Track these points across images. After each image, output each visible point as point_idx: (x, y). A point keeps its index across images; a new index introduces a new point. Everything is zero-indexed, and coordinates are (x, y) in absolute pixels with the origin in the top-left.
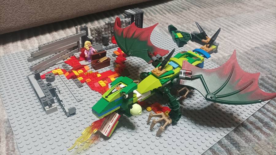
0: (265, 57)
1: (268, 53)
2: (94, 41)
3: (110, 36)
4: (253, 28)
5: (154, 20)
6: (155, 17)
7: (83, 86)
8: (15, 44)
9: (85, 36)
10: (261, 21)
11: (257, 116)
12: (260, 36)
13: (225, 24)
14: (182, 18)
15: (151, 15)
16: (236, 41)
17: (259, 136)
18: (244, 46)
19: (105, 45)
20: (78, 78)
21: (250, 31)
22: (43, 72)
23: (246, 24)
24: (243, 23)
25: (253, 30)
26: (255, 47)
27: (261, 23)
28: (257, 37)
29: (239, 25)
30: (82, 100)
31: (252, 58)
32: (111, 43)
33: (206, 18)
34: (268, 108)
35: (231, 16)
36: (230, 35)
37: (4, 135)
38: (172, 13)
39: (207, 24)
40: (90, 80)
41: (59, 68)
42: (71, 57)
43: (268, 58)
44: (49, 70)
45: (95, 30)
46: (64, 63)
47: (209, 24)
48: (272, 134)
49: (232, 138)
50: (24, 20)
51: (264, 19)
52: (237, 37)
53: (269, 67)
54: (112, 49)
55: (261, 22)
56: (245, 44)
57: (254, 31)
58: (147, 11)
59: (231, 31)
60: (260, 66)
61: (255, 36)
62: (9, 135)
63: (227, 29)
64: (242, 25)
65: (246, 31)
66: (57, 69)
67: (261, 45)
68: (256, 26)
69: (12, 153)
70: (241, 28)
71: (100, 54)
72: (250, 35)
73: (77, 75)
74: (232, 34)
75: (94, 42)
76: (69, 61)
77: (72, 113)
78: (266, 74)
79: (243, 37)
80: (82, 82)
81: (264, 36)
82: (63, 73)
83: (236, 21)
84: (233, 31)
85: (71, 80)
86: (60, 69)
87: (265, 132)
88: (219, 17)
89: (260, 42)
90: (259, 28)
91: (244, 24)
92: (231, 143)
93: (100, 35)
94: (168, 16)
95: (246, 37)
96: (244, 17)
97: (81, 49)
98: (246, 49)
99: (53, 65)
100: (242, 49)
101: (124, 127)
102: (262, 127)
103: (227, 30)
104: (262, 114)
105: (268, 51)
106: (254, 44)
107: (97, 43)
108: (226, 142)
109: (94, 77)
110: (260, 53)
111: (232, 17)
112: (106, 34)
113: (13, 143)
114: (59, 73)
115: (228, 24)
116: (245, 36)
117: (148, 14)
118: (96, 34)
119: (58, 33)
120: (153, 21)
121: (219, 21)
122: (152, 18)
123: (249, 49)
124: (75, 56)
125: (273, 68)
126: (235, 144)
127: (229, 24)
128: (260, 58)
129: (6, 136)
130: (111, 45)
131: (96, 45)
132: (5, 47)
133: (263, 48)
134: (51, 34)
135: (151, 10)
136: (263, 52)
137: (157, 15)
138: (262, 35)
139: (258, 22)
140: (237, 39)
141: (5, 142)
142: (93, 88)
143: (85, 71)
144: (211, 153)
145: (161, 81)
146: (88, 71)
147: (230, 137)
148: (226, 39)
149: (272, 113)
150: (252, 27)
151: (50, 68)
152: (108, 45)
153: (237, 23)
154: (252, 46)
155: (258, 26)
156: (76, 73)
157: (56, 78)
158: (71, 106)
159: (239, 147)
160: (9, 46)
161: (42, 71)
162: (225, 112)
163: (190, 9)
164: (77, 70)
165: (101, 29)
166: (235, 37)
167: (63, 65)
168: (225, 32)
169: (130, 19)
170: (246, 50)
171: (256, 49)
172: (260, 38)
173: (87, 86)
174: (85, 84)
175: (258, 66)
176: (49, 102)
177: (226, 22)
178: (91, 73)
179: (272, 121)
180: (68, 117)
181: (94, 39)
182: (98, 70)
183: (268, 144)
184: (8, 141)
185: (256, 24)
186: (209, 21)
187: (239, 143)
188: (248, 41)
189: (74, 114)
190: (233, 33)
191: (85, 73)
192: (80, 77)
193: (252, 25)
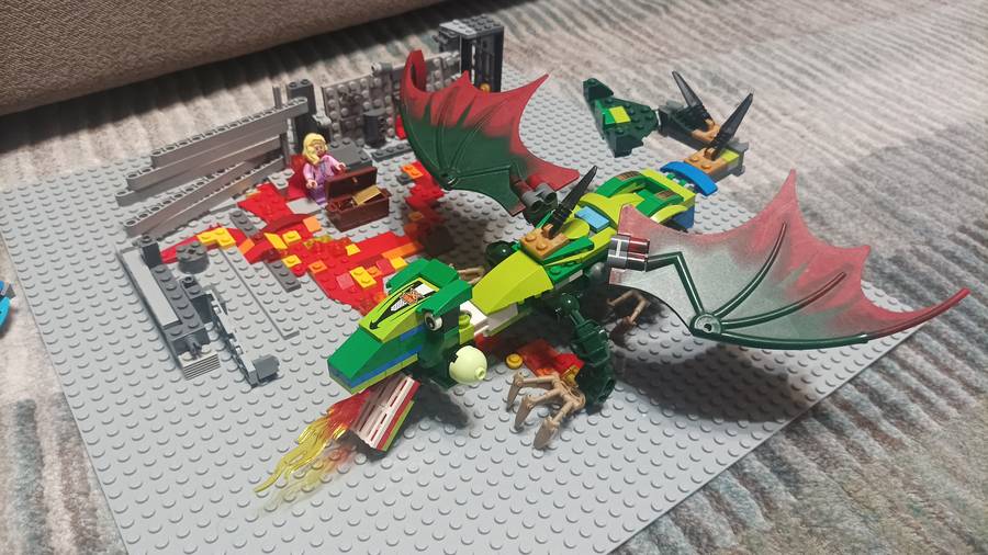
0: (917, 182)
1: (927, 167)
2: (335, 132)
3: (389, 112)
4: (886, 77)
5: (544, 52)
6: (549, 41)
7: (299, 287)
8: (70, 141)
9: (304, 115)
10: (918, 53)
11: (866, 385)
12: (909, 106)
13: (791, 65)
14: (642, 41)
15: (535, 34)
16: (824, 126)
17: (866, 449)
18: (850, 144)
19: (373, 145)
20: (284, 260)
21: (874, 89)
22: (168, 239)
23: (864, 61)
24: (852, 58)
25: (888, 84)
26: (885, 145)
27: (918, 61)
28: (898, 112)
29: (839, 68)
30: (297, 333)
31: (870, 185)
32: (392, 137)
33: (724, 43)
34: (907, 356)
35: (814, 33)
36: (804, 104)
37: (55, 443)
38: (606, 26)
39: (727, 65)
40: (325, 267)
41: (219, 226)
42: (260, 189)
43: (926, 185)
44: (186, 232)
45: (340, 94)
46: (237, 209)
47: (734, 63)
48: (907, 440)
49: (778, 454)
50: (100, 59)
51: (927, 44)
52: (826, 111)
53: (926, 217)
54: (396, 159)
55: (916, 56)
56: (851, 136)
57: (890, 90)
58: (518, 16)
59: (807, 88)
60: (893, 214)
61: (888, 106)
62: (68, 445)
63: (795, 80)
64: (848, 66)
65: (861, 89)
66: (215, 229)
67: (908, 141)
68: (897, 71)
69: (82, 499)
70: (846, 79)
71: (358, 177)
72: (872, 104)
73: (282, 250)
74: (811, 101)
75: (337, 135)
76: (254, 199)
77: (266, 373)
78: (912, 243)
79: (847, 110)
80: (298, 271)
81: (921, 108)
82: (233, 241)
83: (830, 51)
84: (813, 91)
85: (260, 264)
86: (224, 228)
87: (887, 436)
88: (770, 39)
89: (906, 127)
90: (905, 76)
91: (855, 64)
92: (773, 471)
93: (356, 109)
94: (594, 36)
95: (860, 112)
96: (860, 37)
97: (293, 157)
98: (854, 153)
99: (201, 216)
100: (842, 154)
101: (432, 418)
102: (878, 420)
103: (794, 86)
104: (884, 378)
105: (928, 161)
106: (882, 134)
107: (346, 140)
108: (757, 466)
109: (336, 256)
110: (900, 169)
111: (819, 36)
112: (376, 107)
113: (83, 469)
114: (222, 244)
115: (799, 64)
116: (855, 108)
117: (522, 29)
118: (342, 106)
119: (216, 100)
120: (539, 55)
121: (768, 51)
122: (538, 42)
123: (866, 153)
124: (272, 185)
125: (938, 220)
126: (784, 473)
127: (804, 62)
128: (899, 186)
129: (58, 448)
130: (393, 143)
131: (342, 147)
132: (38, 151)
133: (912, 152)
134: (191, 106)
135: (533, 15)
136: (911, 165)
137: (554, 33)
138: (914, 102)
139: (907, 55)
140: (824, 120)
141: (58, 467)
142: (333, 292)
143: (306, 235)
144: (707, 502)
145: (551, 274)
146: (317, 234)
147: (773, 452)
148: (789, 117)
149: (917, 372)
150: (886, 73)
151: (191, 224)
152: (384, 142)
153: (833, 59)
154: (875, 145)
155: (903, 69)
156: (275, 241)
157: (211, 260)
158: (264, 353)
159: (798, 481)
160: (51, 150)
161: (165, 236)
162: (760, 370)
163: (672, 8)
164: (280, 231)
165: (358, 91)
166: (821, 113)
167: (234, 216)
168: (787, 92)
169: (456, 53)
170: (853, 159)
171: (890, 153)
172: (906, 115)
173: (313, 285)
174: (306, 278)
175: (888, 215)
176: (192, 341)
177: (794, 57)
178: (325, 241)
179: (913, 401)
180: (254, 386)
181: (336, 124)
182: (350, 232)
183: (894, 472)
184: (66, 464)
185: (900, 61)
186: (736, 52)
187: (797, 471)
188: (865, 126)
189: (272, 377)
190: (816, 97)
191: (305, 243)
192: (289, 254)
193: (883, 67)
